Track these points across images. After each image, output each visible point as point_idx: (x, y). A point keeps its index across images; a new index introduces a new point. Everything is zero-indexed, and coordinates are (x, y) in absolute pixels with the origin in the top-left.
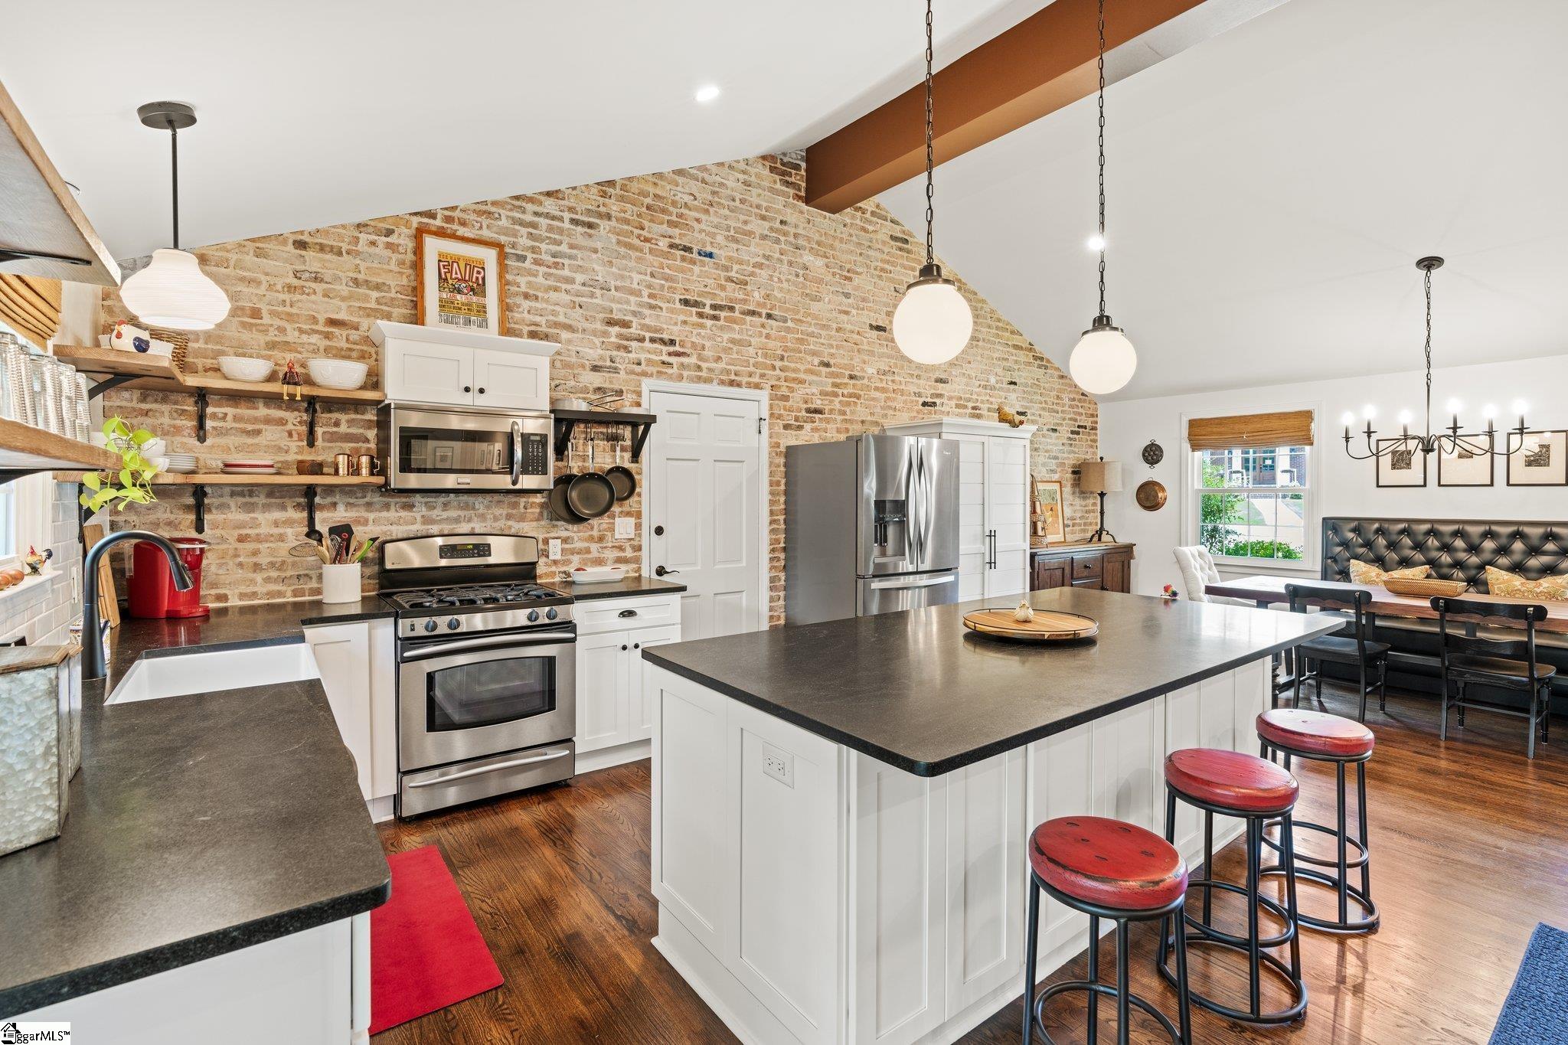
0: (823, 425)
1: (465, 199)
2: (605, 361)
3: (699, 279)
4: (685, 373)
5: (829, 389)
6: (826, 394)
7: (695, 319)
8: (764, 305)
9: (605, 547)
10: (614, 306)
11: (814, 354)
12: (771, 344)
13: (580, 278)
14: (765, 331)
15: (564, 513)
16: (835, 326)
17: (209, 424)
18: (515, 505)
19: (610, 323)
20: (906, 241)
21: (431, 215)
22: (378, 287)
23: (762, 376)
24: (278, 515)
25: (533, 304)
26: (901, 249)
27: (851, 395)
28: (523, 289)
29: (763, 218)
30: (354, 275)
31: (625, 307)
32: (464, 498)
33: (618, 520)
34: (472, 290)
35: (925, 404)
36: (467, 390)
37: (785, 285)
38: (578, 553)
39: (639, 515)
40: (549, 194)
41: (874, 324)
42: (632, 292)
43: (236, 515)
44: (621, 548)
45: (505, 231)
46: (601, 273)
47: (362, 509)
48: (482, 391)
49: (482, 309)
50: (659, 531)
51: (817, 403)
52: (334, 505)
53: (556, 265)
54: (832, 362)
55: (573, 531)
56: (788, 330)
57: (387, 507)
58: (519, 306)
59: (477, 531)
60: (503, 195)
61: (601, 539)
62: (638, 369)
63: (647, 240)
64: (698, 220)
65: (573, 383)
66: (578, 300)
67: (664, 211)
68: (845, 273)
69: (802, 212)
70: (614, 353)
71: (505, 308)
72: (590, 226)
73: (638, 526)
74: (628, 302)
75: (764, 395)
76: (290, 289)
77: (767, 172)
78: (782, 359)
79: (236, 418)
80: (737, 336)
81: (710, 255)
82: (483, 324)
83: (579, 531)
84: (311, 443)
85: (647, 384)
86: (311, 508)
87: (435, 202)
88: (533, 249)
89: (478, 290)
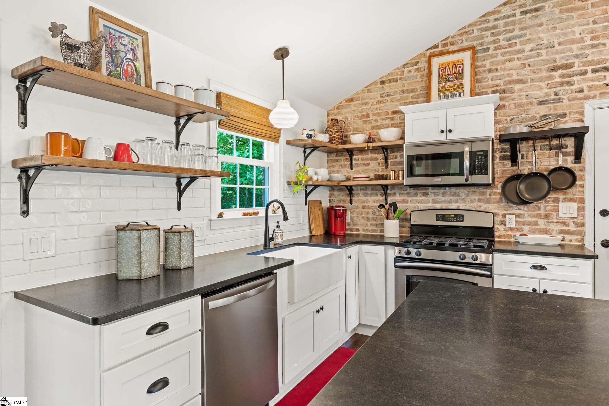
1: (453, 30)
2: (550, 96)
9: (551, 222)
10: (557, 57)
13: (528, 47)
15: (515, 198)
17: (354, 162)
18: (483, 194)
19: (553, 69)
21: (436, 46)
22: (412, 91)
24: (375, 198)
25: (495, 74)
28: (488, 67)
30: (402, 89)
31: (567, 54)
32: (454, 190)
33: (561, 204)
34: (456, 77)
36: (442, 132)
38: (528, 225)
39: (582, 201)
43: (362, 198)
44: (564, 224)
45: (477, 38)
46: (545, 38)
47: (406, 196)
48: (450, 131)
49: (462, 86)
50: (603, 213)
52: (395, 193)
53: (510, 46)
55: (523, 210)
57: (416, 195)
58: (485, 78)
59: (461, 208)
61: (547, 216)
62: (580, 95)
65: (524, 116)
66: (526, 62)
70: (558, 89)
71: (475, 81)
72: (537, 10)
73: (581, 209)
74: (571, 50)
76: (379, 102)
79: (362, 160)
82: (462, 94)
83: (529, 211)
84: (386, 168)
85: (588, 105)
86: (386, 195)
87: (438, 39)
88: (494, 42)
89: (460, 76)
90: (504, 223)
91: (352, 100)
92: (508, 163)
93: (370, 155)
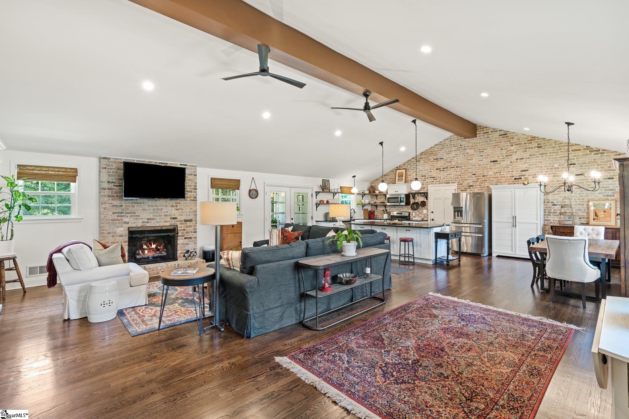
0: (474, 189)
1: (401, 163)
3: (440, 164)
4: (437, 183)
5: (475, 180)
6: (475, 181)
7: (439, 172)
8: (456, 165)
9: (422, 215)
10: (423, 173)
11: (470, 173)
12: (457, 173)
13: (417, 170)
14: (456, 171)
15: (414, 209)
16: (477, 165)
17: (377, 198)
19: (422, 176)
20: (506, 134)
21: (398, 167)
22: (392, 179)
23: (455, 180)
25: (410, 176)
26: (503, 137)
27: (483, 181)
28: (409, 174)
29: (455, 146)
33: (423, 210)
35: (515, 179)
36: (396, 192)
37: (462, 159)
38: (417, 215)
39: (428, 209)
40: (413, 158)
41: (492, 160)
42: (426, 170)
43: (380, 208)
44: (425, 215)
45: (407, 166)
46: (420, 168)
48: (398, 192)
49: (403, 179)
50: (432, 212)
51: (471, 184)
52: (388, 207)
53: (414, 169)
54: (476, 173)
55: (415, 211)
56: (462, 169)
58: (408, 177)
60: (406, 161)
61: (421, 213)
62: (427, 183)
63: (429, 160)
64: (439, 153)
67: (432, 154)
68: (482, 150)
69: (466, 141)
71: (406, 178)
72: (419, 161)
73: (428, 211)
74: (426, 172)
75: (456, 184)
77: (456, 136)
78: (461, 175)
79: (379, 198)
80: (449, 173)
81: (442, 158)
82: (403, 181)
83: (417, 211)
85: (429, 186)
86: (385, 207)
87: (398, 165)
88: (410, 168)
89: (402, 176)
90: (412, 215)
91: (377, 180)
92: (413, 199)
93: (382, 196)
